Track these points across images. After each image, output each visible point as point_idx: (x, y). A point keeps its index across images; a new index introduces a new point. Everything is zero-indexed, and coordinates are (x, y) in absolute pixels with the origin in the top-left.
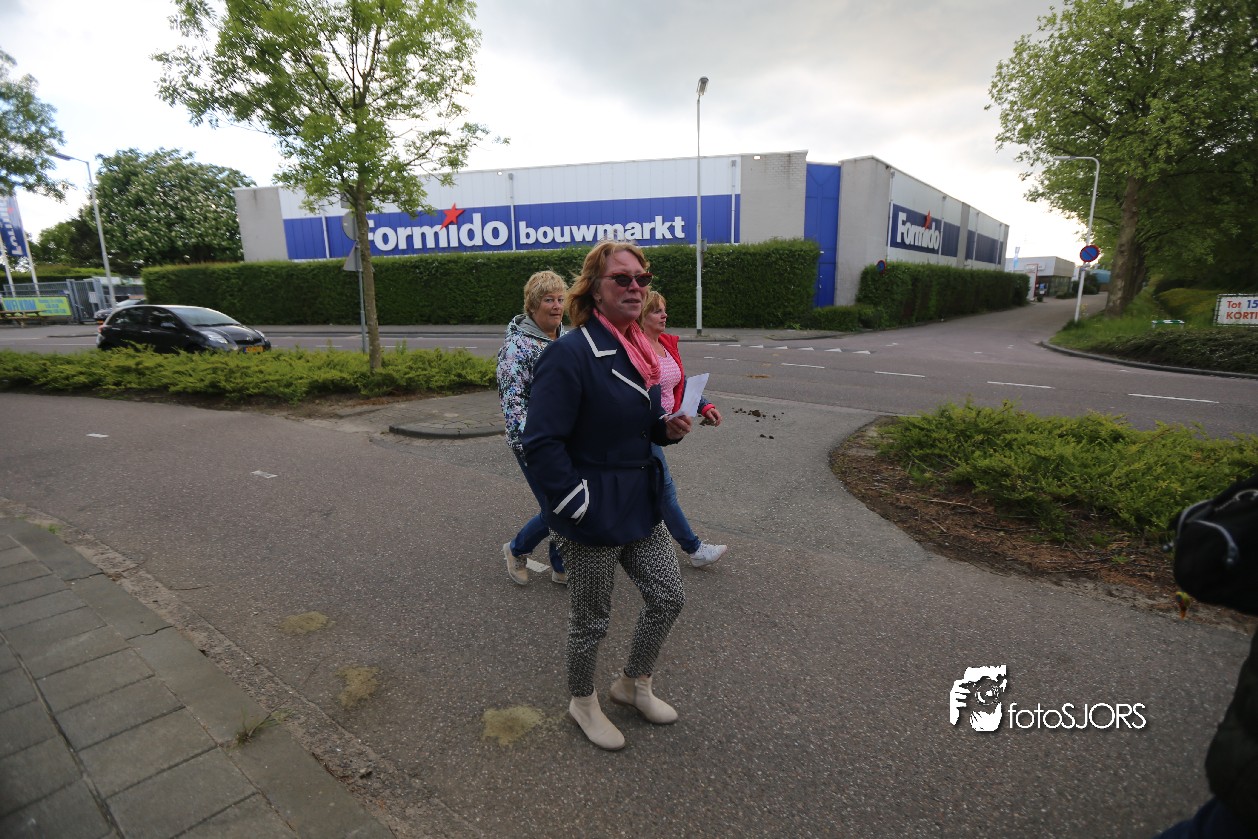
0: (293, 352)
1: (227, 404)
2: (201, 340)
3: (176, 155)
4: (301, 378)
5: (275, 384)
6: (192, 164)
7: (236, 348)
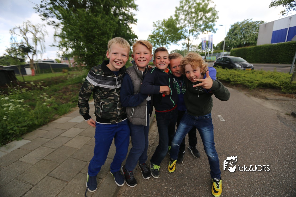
0: (260, 71)
1: (230, 85)
2: (234, 66)
3: (248, 21)
4: (258, 81)
5: (246, 82)
6: (251, 22)
7: (243, 68)
